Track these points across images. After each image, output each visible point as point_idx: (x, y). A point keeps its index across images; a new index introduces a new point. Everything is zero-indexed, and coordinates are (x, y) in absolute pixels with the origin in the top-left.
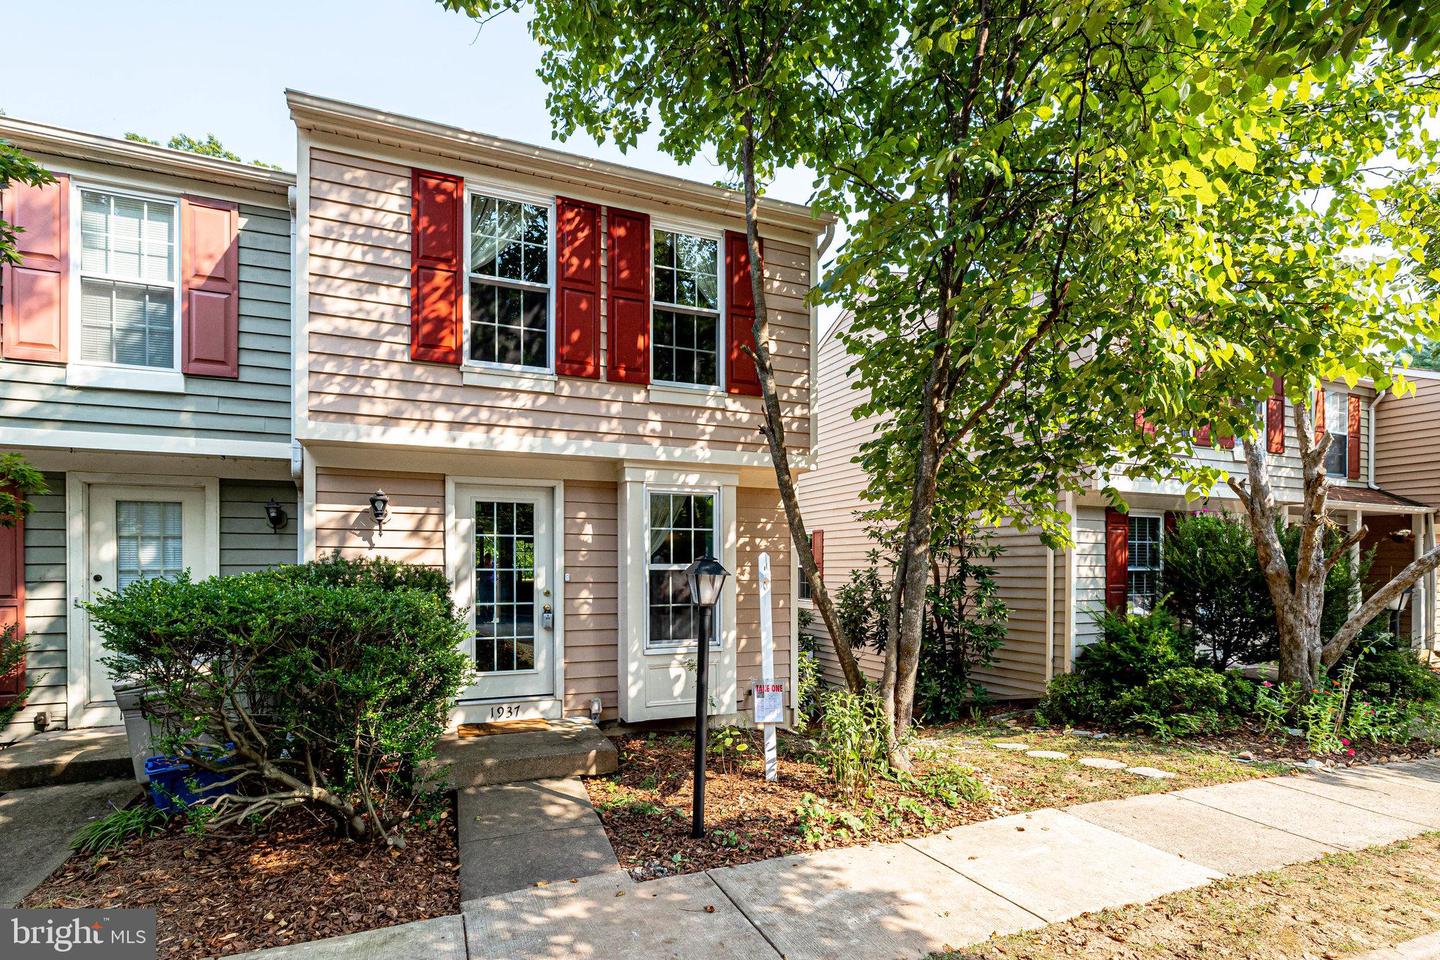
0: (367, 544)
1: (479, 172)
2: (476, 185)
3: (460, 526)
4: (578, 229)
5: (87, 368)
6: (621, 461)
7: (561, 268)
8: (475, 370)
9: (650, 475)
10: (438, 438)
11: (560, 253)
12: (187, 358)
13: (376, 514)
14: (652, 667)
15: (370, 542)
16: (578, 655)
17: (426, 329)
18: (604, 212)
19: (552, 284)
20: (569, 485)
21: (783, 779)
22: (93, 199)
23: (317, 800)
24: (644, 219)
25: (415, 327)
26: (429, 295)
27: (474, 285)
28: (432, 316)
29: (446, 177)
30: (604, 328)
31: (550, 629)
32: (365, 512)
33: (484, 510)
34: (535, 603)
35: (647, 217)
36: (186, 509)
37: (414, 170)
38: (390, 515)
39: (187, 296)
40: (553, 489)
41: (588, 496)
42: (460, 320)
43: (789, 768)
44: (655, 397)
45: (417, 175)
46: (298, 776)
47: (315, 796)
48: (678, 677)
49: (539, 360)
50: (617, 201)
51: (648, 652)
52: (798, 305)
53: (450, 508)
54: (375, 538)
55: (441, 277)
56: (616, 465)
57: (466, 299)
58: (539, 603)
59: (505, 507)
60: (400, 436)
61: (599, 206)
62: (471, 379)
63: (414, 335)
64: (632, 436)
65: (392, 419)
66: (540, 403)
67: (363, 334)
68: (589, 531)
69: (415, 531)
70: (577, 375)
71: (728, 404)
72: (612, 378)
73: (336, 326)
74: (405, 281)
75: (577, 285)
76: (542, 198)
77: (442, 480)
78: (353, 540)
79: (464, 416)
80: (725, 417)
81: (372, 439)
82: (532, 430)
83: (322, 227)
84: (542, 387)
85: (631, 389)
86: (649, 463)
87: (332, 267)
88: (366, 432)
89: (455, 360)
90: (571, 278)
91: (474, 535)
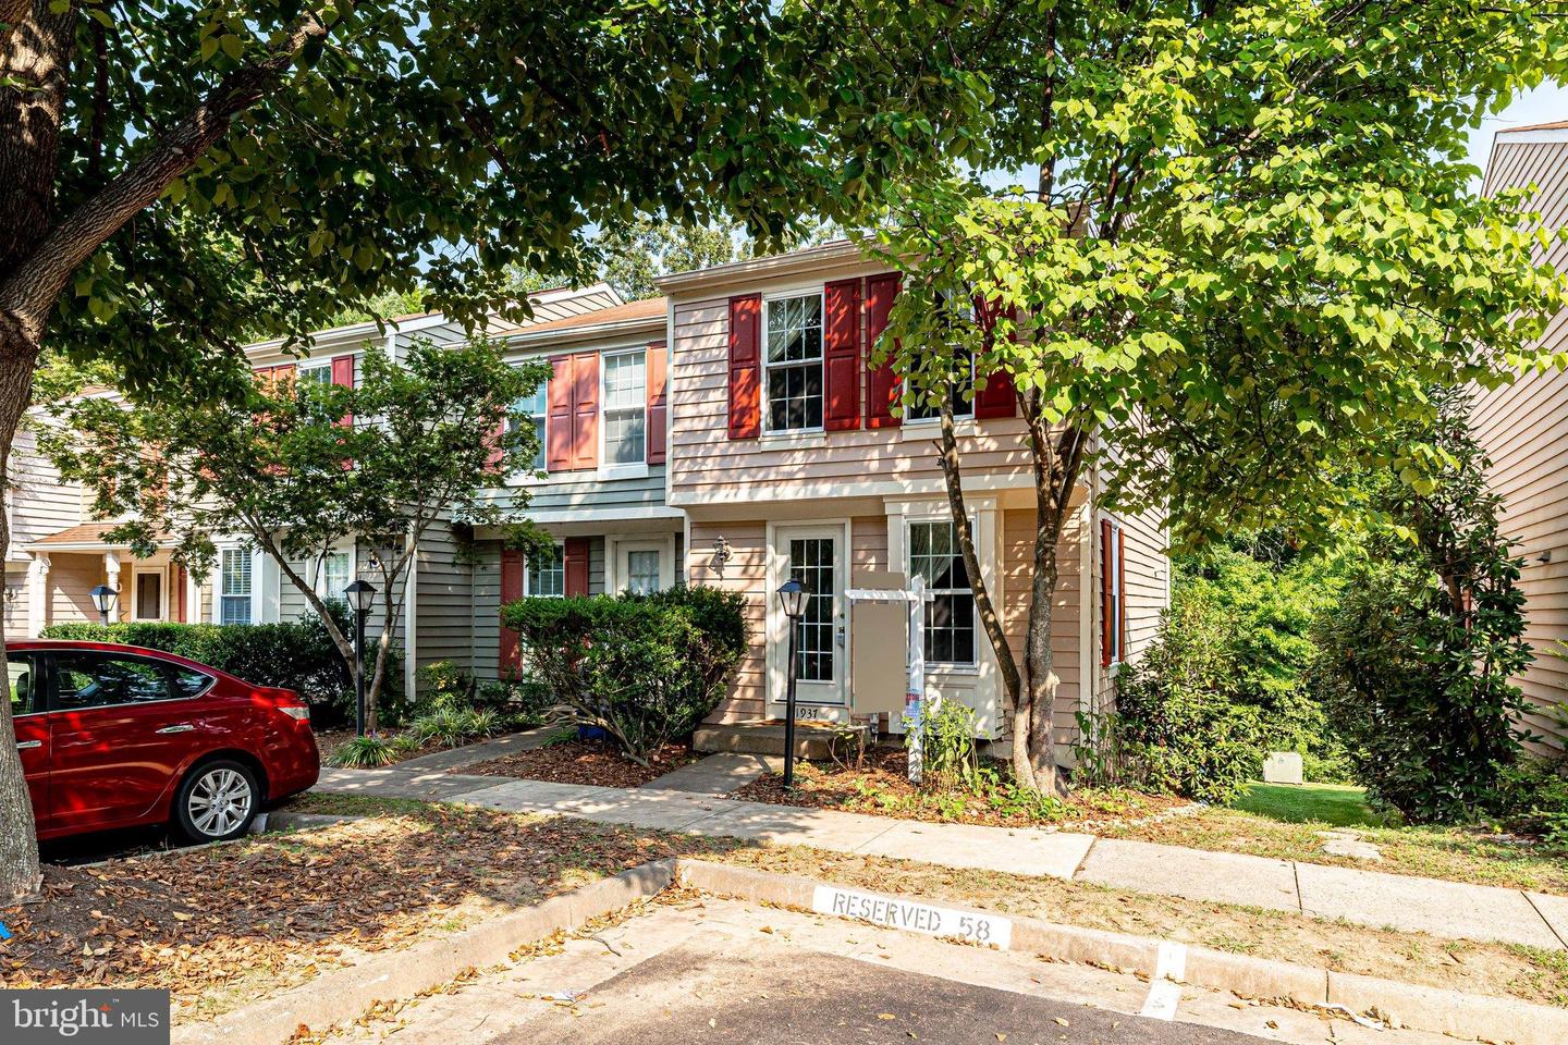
0: (719, 577)
1: (774, 284)
2: (772, 294)
3: (778, 560)
4: (840, 307)
5: (607, 470)
6: (881, 497)
7: (828, 342)
8: (769, 439)
9: (906, 508)
10: (743, 495)
11: (827, 332)
12: (650, 455)
13: (724, 555)
15: (722, 575)
17: (736, 417)
18: (864, 283)
19: (823, 357)
20: (855, 521)
22: (610, 361)
24: (897, 276)
25: (731, 414)
26: (738, 390)
27: (770, 373)
28: (741, 406)
29: (748, 297)
32: (717, 553)
33: (796, 547)
34: (833, 624)
35: (899, 274)
36: (661, 554)
37: (731, 299)
38: (731, 555)
39: (650, 412)
40: (843, 526)
42: (758, 405)
44: (907, 436)
45: (734, 301)
49: (815, 421)
50: (874, 269)
53: (771, 548)
54: (725, 573)
55: (746, 374)
56: (878, 501)
57: (764, 385)
58: (836, 624)
59: (813, 544)
60: (722, 497)
61: (860, 279)
62: (766, 446)
63: (730, 419)
64: (884, 475)
65: (717, 485)
66: (813, 458)
67: (702, 426)
68: (873, 560)
69: (747, 566)
70: (841, 429)
71: (977, 431)
72: (869, 427)
73: (687, 424)
74: (725, 382)
75: (840, 353)
76: (816, 288)
77: (762, 525)
78: (712, 573)
79: (760, 476)
80: (974, 444)
81: (706, 501)
82: (807, 480)
83: (678, 358)
84: (814, 444)
85: (886, 432)
86: (902, 497)
87: (685, 385)
88: (702, 497)
89: (754, 435)
90: (835, 349)
91: (790, 567)
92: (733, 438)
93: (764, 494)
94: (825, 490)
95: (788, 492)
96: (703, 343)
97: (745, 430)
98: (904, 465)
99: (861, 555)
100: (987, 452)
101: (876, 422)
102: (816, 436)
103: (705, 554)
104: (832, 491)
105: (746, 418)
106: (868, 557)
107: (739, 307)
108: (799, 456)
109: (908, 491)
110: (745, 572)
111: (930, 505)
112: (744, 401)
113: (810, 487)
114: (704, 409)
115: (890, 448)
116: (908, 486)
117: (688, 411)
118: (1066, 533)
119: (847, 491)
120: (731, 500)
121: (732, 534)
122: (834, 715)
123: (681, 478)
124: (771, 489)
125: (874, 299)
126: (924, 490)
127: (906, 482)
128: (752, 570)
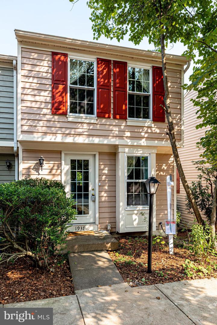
0: (37, 173)
2: (73, 56)
3: (66, 167)
4: (104, 69)
6: (118, 145)
7: (98, 82)
8: (71, 117)
9: (127, 150)
10: (59, 139)
11: (98, 77)
13: (41, 164)
14: (128, 215)
15: (39, 173)
16: (103, 210)
17: (56, 105)
18: (112, 62)
19: (95, 87)
20: (100, 153)
21: (175, 254)
23: (29, 255)
24: (125, 64)
25: (53, 104)
26: (57, 93)
27: (71, 89)
28: (58, 101)
29: (62, 54)
30: (112, 101)
31: (94, 201)
32: (37, 163)
33: (73, 162)
34: (89, 193)
35: (126, 63)
37: (53, 52)
38: (44, 164)
40: (95, 155)
41: (106, 157)
42: (66, 102)
43: (177, 250)
44: (129, 124)
45: (54, 54)
46: (23, 247)
47: (28, 254)
48: (136, 219)
49: (92, 113)
50: (116, 58)
51: (126, 209)
52: (178, 90)
53: (63, 162)
54: (40, 172)
55: (61, 87)
56: (116, 147)
57: (69, 94)
58: (91, 193)
59: (80, 161)
60: (48, 138)
61: (111, 60)
62: (70, 119)
63: (53, 106)
64: (121, 137)
65: (45, 133)
66: (91, 127)
67: (37, 106)
68: (107, 169)
69: (52, 169)
70: (104, 117)
71: (153, 125)
72: (115, 118)
73: (29, 104)
74: (50, 89)
75: (103, 87)
76: (92, 59)
77: (60, 152)
78: (33, 172)
79: (67, 132)
80: (151, 130)
81: (40, 140)
82: (89, 136)
83: (25, 73)
84: (92, 121)
85: (121, 121)
86: (127, 146)
87: (27, 85)
88: (37, 137)
89: (65, 114)
90: (102, 85)
91: (70, 170)
92: (54, 114)
93: (69, 140)
94: (96, 140)
95: (80, 140)
96: (37, 69)
97: (61, 111)
98: (128, 134)
99: (102, 167)
100: (156, 133)
101: (118, 117)
102: (93, 118)
103: (32, 164)
104: (99, 141)
105: (61, 106)
106: (105, 167)
107: (57, 57)
108: (85, 126)
109: (129, 144)
110: (50, 172)
111: (136, 150)
112: (60, 99)
113: (91, 139)
114: (37, 98)
115: (122, 127)
116: (129, 142)
117: (29, 98)
118: (170, 162)
119: (106, 142)
120: (53, 140)
121: (47, 155)
122: (91, 228)
123: (25, 128)
124: (72, 138)
125: (118, 70)
126: (135, 144)
127: (129, 141)
128: (54, 172)
